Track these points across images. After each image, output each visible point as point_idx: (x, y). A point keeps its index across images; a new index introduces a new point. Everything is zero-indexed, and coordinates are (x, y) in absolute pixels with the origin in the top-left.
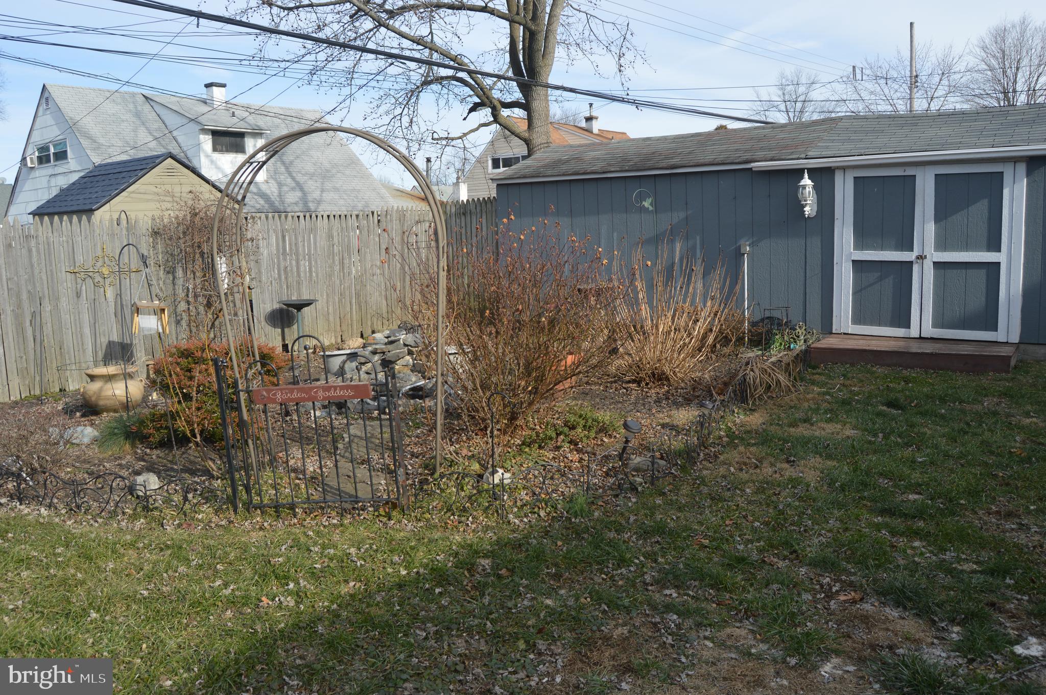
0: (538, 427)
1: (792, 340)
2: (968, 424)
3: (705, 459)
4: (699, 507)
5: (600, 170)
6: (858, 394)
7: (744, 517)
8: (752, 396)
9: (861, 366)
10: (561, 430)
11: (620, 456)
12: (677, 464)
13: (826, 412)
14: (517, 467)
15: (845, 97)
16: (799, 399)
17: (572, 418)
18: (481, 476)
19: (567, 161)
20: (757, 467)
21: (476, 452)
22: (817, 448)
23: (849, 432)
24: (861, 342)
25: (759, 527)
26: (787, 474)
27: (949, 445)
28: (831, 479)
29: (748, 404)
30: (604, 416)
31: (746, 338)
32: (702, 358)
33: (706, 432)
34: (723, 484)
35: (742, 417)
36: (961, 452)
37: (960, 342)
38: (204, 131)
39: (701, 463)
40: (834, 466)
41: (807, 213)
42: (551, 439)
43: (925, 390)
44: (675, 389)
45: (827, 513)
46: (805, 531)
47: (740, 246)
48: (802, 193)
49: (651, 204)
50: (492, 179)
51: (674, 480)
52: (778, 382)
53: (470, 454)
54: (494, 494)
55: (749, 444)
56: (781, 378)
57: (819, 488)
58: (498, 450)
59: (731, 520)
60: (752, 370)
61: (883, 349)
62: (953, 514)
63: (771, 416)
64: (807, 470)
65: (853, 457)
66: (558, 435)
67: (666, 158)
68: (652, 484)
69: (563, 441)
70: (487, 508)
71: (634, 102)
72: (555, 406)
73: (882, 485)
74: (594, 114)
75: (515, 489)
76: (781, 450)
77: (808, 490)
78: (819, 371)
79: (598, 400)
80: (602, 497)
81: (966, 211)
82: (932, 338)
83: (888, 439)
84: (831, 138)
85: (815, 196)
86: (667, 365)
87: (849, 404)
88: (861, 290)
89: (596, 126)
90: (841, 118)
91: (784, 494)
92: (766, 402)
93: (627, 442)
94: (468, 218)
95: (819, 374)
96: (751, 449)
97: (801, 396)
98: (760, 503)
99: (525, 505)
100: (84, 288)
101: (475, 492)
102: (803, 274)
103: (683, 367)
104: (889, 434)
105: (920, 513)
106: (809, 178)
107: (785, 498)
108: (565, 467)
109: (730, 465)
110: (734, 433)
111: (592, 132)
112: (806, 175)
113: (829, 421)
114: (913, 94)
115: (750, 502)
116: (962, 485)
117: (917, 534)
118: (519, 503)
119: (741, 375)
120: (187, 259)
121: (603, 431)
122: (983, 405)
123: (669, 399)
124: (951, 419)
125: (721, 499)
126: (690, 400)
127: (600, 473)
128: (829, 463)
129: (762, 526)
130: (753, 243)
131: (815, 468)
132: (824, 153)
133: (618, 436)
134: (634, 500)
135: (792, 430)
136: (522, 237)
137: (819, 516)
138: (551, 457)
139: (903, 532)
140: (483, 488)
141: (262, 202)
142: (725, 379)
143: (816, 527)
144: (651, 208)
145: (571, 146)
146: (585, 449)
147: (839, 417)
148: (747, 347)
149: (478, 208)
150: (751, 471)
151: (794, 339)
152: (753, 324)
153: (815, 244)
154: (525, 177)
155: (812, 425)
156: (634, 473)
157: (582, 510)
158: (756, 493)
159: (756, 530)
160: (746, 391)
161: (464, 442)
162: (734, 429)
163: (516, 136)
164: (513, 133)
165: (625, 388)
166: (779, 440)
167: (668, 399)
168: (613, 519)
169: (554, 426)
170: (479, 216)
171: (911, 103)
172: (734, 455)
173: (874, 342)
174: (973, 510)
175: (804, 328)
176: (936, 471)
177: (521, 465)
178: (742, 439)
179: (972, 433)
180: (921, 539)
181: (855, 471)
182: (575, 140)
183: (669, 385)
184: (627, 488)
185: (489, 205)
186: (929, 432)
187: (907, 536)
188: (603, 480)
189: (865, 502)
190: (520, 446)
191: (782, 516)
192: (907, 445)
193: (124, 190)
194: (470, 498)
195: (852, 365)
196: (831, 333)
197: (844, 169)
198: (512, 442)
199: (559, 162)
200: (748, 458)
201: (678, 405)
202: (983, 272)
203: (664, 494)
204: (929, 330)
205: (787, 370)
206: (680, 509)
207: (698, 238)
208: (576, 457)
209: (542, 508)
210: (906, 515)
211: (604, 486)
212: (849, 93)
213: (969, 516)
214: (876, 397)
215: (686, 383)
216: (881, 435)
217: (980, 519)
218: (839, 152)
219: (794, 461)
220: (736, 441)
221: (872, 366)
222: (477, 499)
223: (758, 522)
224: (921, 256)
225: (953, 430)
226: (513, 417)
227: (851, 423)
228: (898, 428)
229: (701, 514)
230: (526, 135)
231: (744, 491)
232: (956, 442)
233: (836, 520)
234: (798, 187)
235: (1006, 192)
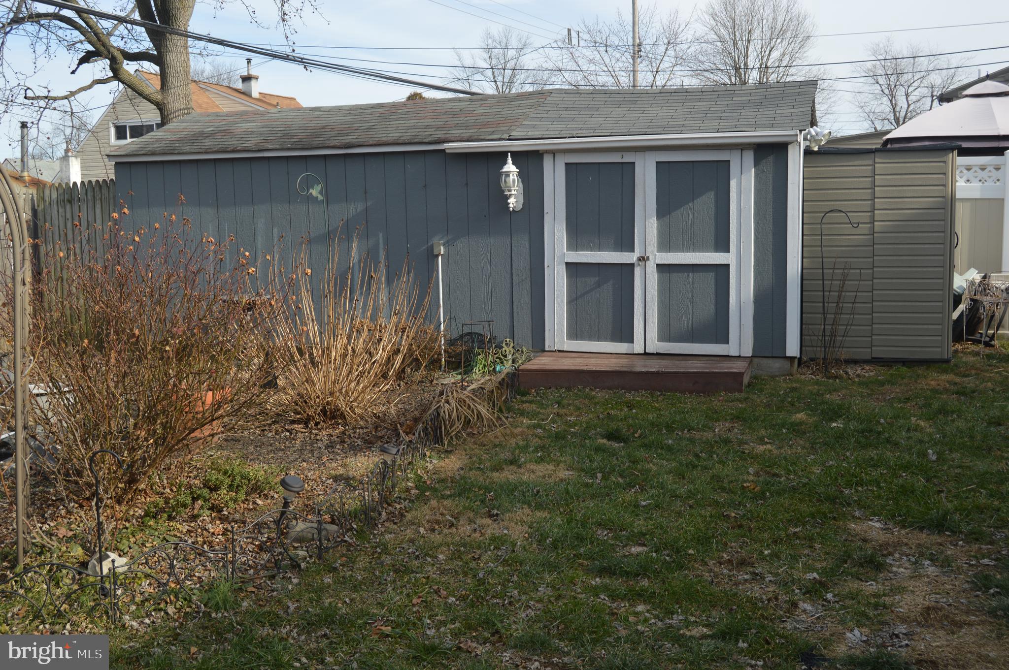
0: (168, 490)
1: (498, 360)
2: (697, 456)
3: (388, 520)
4: (380, 583)
5: (254, 148)
6: (574, 425)
7: (436, 593)
8: (448, 433)
9: (579, 390)
10: (198, 492)
11: (277, 522)
12: (352, 529)
13: (536, 450)
14: (137, 547)
15: (560, 65)
16: (504, 435)
17: (214, 476)
18: (84, 565)
19: (212, 135)
20: (452, 525)
21: (79, 530)
22: (524, 496)
23: (563, 474)
24: (579, 361)
25: (455, 604)
26: (489, 532)
27: (676, 483)
28: (542, 535)
29: (443, 445)
30: (257, 470)
31: (443, 360)
32: (387, 387)
33: (390, 484)
34: (410, 551)
35: (435, 461)
36: (690, 491)
37: (689, 358)
39: (383, 525)
40: (546, 517)
41: (511, 205)
42: (185, 506)
43: (650, 416)
44: (353, 429)
45: (537, 578)
46: (510, 603)
47: (432, 246)
48: (505, 181)
49: (321, 193)
50: (108, 156)
51: (348, 550)
52: (479, 414)
53: (70, 534)
54: (103, 588)
55: (443, 497)
56: (484, 411)
57: (527, 547)
58: (109, 527)
59: (419, 597)
60: (447, 402)
61: (603, 369)
62: (681, 567)
63: (470, 458)
64: (513, 524)
65: (567, 505)
66: (194, 500)
67: (339, 135)
68: (320, 557)
69: (202, 507)
70: (93, 609)
71: (301, 61)
72: (191, 460)
73: (600, 537)
74: (253, 72)
75: (133, 578)
76: (482, 501)
77: (513, 551)
78: (529, 398)
79: (251, 448)
80: (252, 580)
81: (690, 205)
82: (658, 354)
83: (607, 479)
84: (539, 116)
85: (521, 185)
86: (341, 398)
87: (564, 438)
88: (576, 299)
89: (256, 88)
90: (551, 92)
91: (485, 557)
92: (465, 440)
93: (286, 504)
95: (530, 402)
96: (445, 503)
97: (508, 432)
98: (456, 572)
99: (147, 600)
101: (75, 587)
102: (509, 281)
103: (362, 400)
104: (610, 473)
105: (644, 570)
106: (513, 164)
107: (487, 563)
108: (204, 543)
109: (419, 525)
110: (425, 482)
111: (250, 96)
112: (510, 160)
113: (541, 460)
114: (636, 65)
115: (443, 572)
116: (690, 531)
117: (640, 596)
118: (138, 599)
119: (433, 408)
121: (256, 490)
122: (714, 431)
123: (344, 442)
124: (678, 451)
125: (408, 571)
126: (371, 443)
127: (250, 547)
128: (539, 514)
129: (458, 602)
130: (448, 242)
131: (522, 522)
132: (531, 134)
133: (276, 496)
134: (295, 581)
135: (496, 475)
136: (137, 239)
137: (527, 582)
138: (185, 530)
139: (625, 595)
140: (87, 581)
142: (416, 413)
143: (524, 598)
144: (320, 198)
145: (217, 115)
146: (231, 517)
147: (552, 455)
148: (445, 371)
149: (90, 194)
150: (445, 531)
151: (500, 359)
152: (451, 342)
153: (522, 242)
154: (153, 154)
155: (520, 467)
156: (296, 545)
157: (225, 601)
158: (451, 559)
159: (451, 608)
160: (441, 428)
161: (62, 517)
162: (426, 477)
163: (144, 98)
164: (141, 94)
165: (288, 431)
166: (480, 489)
167: (342, 442)
168: (267, 609)
169: (190, 487)
170: (90, 204)
171: (634, 75)
172: (424, 513)
173: (593, 361)
174: (702, 560)
175: (512, 345)
176: (662, 516)
177: (144, 545)
178: (435, 490)
179: (702, 466)
180: (645, 602)
181: (569, 522)
182: (227, 106)
183: (345, 424)
184: (287, 566)
185: (104, 191)
186: (654, 468)
187: (629, 599)
188: (255, 558)
189: (580, 561)
190: (141, 517)
191: (482, 587)
192: (630, 486)
194: (68, 596)
195: (569, 389)
196: (544, 351)
197: (553, 153)
198: (131, 513)
199: (202, 135)
200: (442, 514)
201: (355, 450)
202: (711, 276)
203: (335, 569)
204: (655, 345)
205: (490, 399)
206: (355, 589)
207: (381, 235)
208: (219, 527)
209: (171, 602)
210: (627, 573)
211: (257, 564)
212: (564, 61)
213: (698, 569)
214: (595, 428)
215: (367, 421)
216: (599, 475)
217: (710, 571)
218: (547, 133)
219: (497, 515)
220: (427, 494)
221: (591, 389)
222: (78, 598)
223: (454, 596)
224: (643, 258)
225: (681, 464)
226: (132, 481)
227: (565, 462)
228: (619, 466)
229: (382, 593)
230: (159, 97)
231: (436, 557)
232: (684, 478)
233: (548, 586)
234: (501, 174)
235: (733, 184)
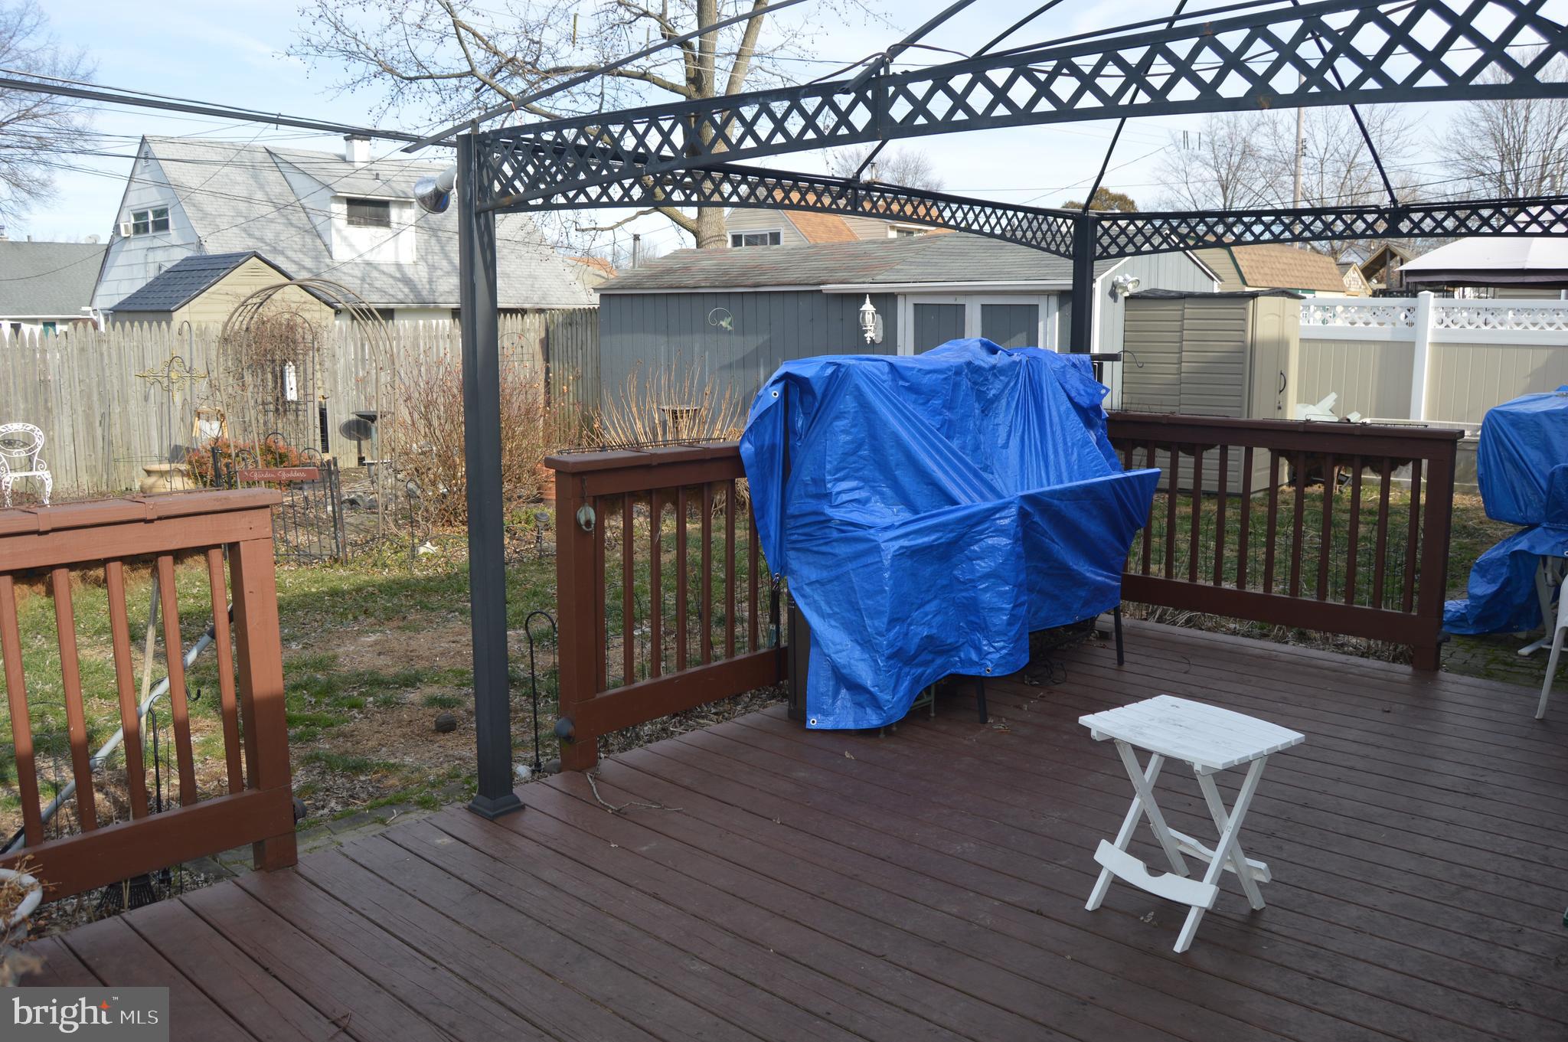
38: (337, 199)
41: (869, 338)
48: (863, 318)
49: (730, 324)
85: (878, 322)
94: (574, 328)
100: (152, 391)
106: (871, 304)
112: (868, 300)
120: (257, 366)
132: (889, 278)
141: (406, 290)
144: (730, 328)
154: (623, 288)
163: (682, 226)
164: (678, 223)
170: (584, 328)
185: (594, 315)
193: (204, 291)
197: (905, 295)
230: (694, 225)
234: (859, 312)
235: (1041, 325)
